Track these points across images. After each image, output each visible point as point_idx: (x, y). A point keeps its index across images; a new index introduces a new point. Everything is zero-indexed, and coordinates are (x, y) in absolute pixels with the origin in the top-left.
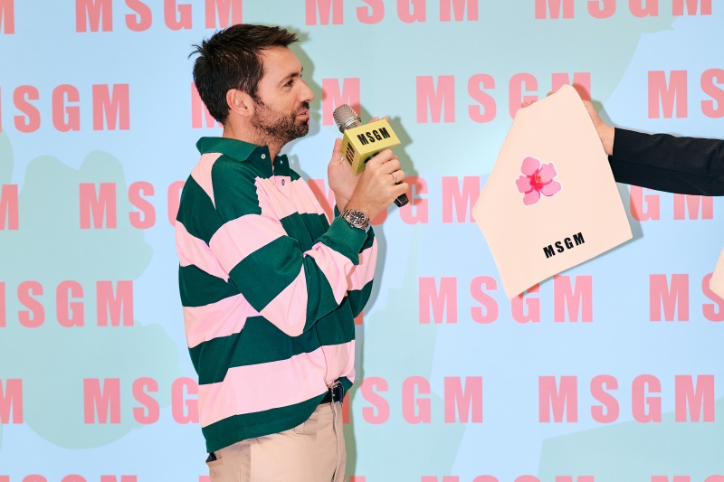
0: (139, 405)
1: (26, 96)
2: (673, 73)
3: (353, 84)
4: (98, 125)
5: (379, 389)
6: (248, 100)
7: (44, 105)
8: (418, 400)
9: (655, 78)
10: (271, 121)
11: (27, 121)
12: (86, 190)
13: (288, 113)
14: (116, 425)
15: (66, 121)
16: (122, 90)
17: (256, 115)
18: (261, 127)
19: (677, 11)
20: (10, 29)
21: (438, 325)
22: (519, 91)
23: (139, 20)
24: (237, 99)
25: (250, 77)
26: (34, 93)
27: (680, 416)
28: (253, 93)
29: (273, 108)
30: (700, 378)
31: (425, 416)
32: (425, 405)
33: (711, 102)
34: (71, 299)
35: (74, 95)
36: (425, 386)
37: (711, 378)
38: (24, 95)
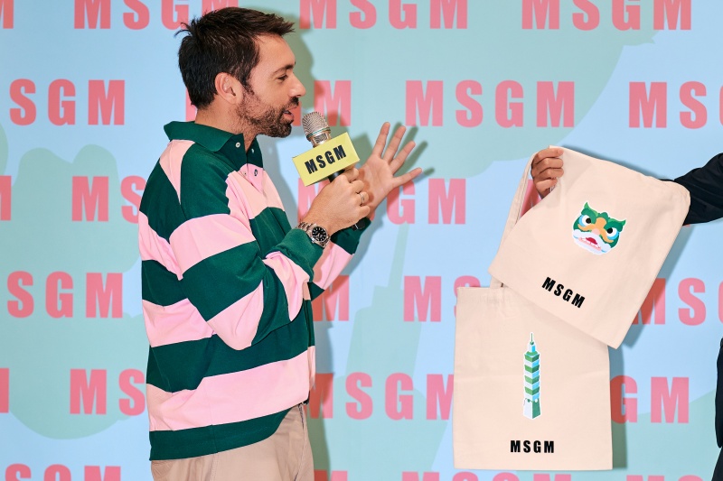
0: (125, 396)
1: (23, 89)
2: (653, 85)
3: (344, 87)
4: (93, 120)
5: (363, 385)
6: (237, 87)
7: (40, 99)
8: (401, 397)
9: (636, 89)
10: (258, 112)
11: (23, 114)
12: (79, 183)
13: (278, 107)
14: (101, 416)
15: (62, 115)
16: (118, 86)
17: (243, 103)
18: (246, 117)
19: (658, 25)
20: (9, 23)
21: (423, 323)
22: (506, 97)
23: (136, 18)
24: (226, 83)
25: (244, 62)
26: (31, 87)
27: (655, 417)
28: (244, 80)
29: (263, 99)
30: (676, 380)
31: (408, 413)
32: (408, 402)
33: (689, 113)
34: (60, 290)
35: (70, 89)
36: (408, 383)
37: (686, 380)
38: (20, 89)
